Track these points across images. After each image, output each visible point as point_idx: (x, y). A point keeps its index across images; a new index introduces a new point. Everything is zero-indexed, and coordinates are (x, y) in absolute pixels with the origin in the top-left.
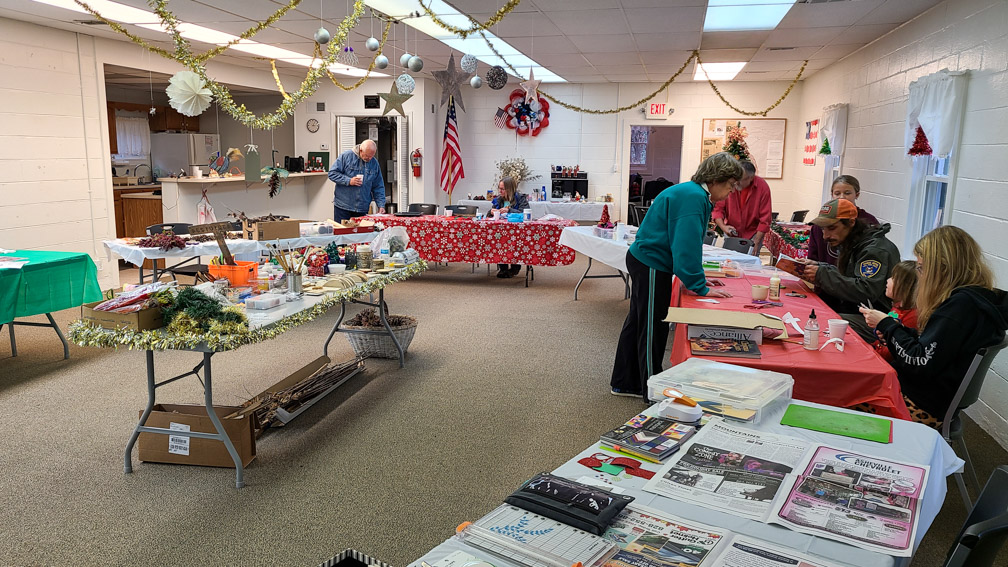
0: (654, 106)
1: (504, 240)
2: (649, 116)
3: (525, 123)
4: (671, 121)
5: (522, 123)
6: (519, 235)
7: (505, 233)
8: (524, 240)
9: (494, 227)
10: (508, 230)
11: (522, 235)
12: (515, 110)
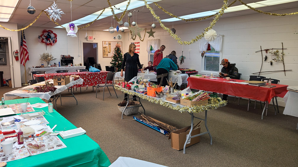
0: (90, 37)
1: (94, 78)
2: (88, 40)
3: (49, 41)
4: (94, 41)
5: (48, 41)
6: (98, 76)
7: (94, 76)
8: (99, 78)
9: (91, 75)
10: (95, 75)
11: (99, 76)
12: (45, 37)
